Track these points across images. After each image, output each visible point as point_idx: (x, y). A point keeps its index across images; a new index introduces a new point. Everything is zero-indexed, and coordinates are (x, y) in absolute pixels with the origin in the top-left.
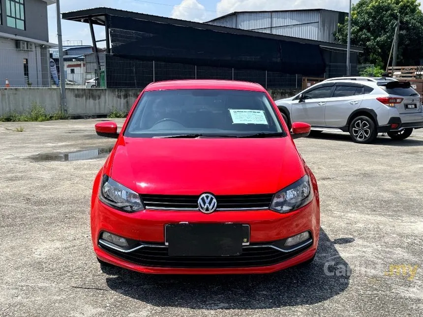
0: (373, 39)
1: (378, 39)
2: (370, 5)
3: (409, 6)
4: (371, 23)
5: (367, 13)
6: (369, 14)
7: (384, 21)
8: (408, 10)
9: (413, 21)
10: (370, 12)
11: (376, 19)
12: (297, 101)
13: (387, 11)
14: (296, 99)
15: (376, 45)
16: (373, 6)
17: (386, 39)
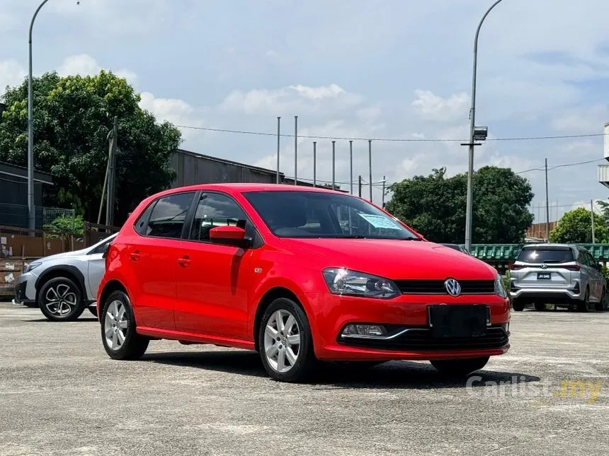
0: (64, 161)
1: (75, 160)
2: (52, 93)
3: (121, 101)
4: (58, 129)
5: (47, 107)
6: (53, 111)
7: (83, 127)
8: (122, 108)
9: (134, 130)
10: (54, 107)
11: (67, 121)
12: (100, 256)
13: (86, 107)
14: (95, 251)
15: (70, 172)
16: (61, 96)
17: (90, 161)
